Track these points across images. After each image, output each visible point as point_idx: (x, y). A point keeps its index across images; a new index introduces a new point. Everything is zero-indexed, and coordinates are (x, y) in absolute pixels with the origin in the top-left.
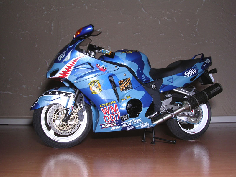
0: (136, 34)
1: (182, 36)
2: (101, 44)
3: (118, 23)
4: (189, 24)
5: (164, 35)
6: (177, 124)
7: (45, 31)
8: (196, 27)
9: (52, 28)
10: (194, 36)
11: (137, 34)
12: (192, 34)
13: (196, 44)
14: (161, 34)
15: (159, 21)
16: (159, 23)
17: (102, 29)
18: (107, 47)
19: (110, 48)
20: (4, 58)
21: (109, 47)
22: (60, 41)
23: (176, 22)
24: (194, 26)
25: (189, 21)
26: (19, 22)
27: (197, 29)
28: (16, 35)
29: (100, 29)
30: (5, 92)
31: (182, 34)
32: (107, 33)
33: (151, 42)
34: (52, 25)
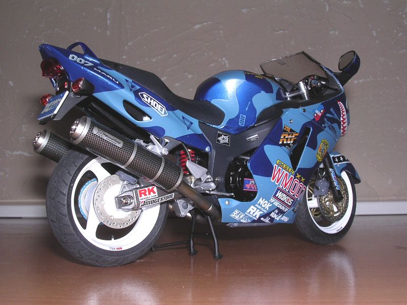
0: (280, 32)
1: (375, 35)
2: (209, 54)
3: (243, 10)
4: (389, 9)
5: (337, 33)
7: (95, 28)
8: (404, 16)
9: (108, 22)
10: (401, 34)
11: (282, 31)
12: (395, 31)
13: (405, 51)
14: (331, 33)
15: (327, 6)
16: (327, 10)
17: (210, 22)
18: (220, 60)
19: (227, 62)
20: (11, 83)
21: (224, 59)
22: (126, 48)
23: (362, 6)
24: (400, 13)
25: (389, 3)
26: (41, 10)
27: (405, 21)
28: (36, 37)
29: (205, 23)
30: (15, 153)
31: (374, 32)
32: (221, 31)
33: (310, 48)
34: (108, 16)
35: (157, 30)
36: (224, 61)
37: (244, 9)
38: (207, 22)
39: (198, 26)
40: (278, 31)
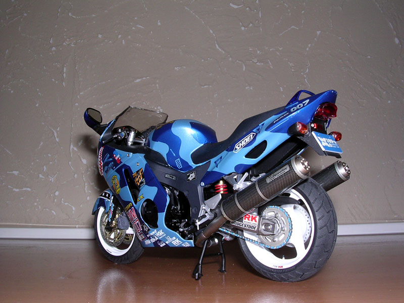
0: (206, 86)
1: (282, 90)
2: (146, 103)
3: (176, 68)
4: (293, 70)
5: (251, 88)
7: (53, 80)
8: (305, 76)
9: (64, 75)
12: (298, 88)
14: (247, 88)
15: (244, 67)
16: (244, 70)
17: (148, 77)
18: (156, 108)
21: (159, 108)
22: (78, 96)
23: (272, 68)
24: (302, 74)
25: (293, 65)
26: (9, 63)
27: (306, 80)
28: (4, 86)
29: (144, 78)
31: (281, 88)
32: (157, 85)
33: (229, 100)
34: (65, 70)
35: (104, 83)
36: (159, 109)
38: (146, 77)
39: (138, 80)
40: (203, 86)
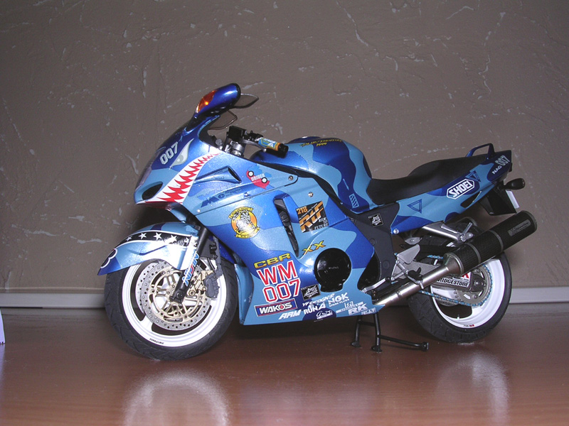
0: (342, 94)
1: (451, 98)
2: (260, 119)
3: (300, 69)
4: (466, 69)
5: (407, 96)
6: (431, 306)
7: (129, 89)
8: (483, 76)
9: (145, 82)
10: (480, 97)
11: (345, 93)
12: (474, 94)
13: (485, 116)
14: (401, 95)
15: (397, 65)
16: (397, 69)
17: (261, 83)
18: (273, 126)
19: (281, 128)
20: (32, 152)
21: (277, 125)
22: (165, 111)
23: (436, 65)
24: (479, 73)
25: (467, 62)
26: (68, 67)
27: (485, 82)
28: (61, 99)
29: (256, 84)
30: (35, 232)
31: (450, 95)
32: (275, 93)
33: (376, 113)
34: (145, 75)
35: (200, 91)
36: (277, 127)
37: (301, 67)
38: (258, 82)
39: (248, 87)
40: (339, 93)
